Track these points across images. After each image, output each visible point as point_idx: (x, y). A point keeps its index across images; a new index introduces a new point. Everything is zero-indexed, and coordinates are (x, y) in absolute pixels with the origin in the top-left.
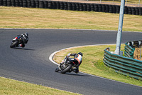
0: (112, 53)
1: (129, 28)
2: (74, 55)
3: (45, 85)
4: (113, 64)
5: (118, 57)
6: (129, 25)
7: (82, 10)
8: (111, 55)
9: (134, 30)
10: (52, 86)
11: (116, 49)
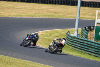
0: (72, 35)
1: (84, 16)
2: (60, 40)
3: (23, 59)
4: (72, 43)
5: (76, 38)
6: (84, 14)
7: (50, 4)
8: (72, 37)
9: (88, 18)
10: (28, 60)
11: (75, 32)
